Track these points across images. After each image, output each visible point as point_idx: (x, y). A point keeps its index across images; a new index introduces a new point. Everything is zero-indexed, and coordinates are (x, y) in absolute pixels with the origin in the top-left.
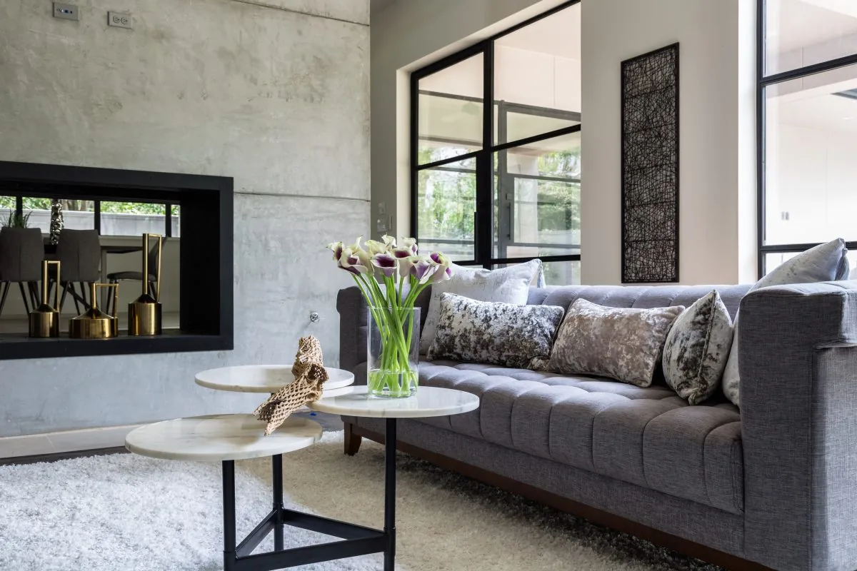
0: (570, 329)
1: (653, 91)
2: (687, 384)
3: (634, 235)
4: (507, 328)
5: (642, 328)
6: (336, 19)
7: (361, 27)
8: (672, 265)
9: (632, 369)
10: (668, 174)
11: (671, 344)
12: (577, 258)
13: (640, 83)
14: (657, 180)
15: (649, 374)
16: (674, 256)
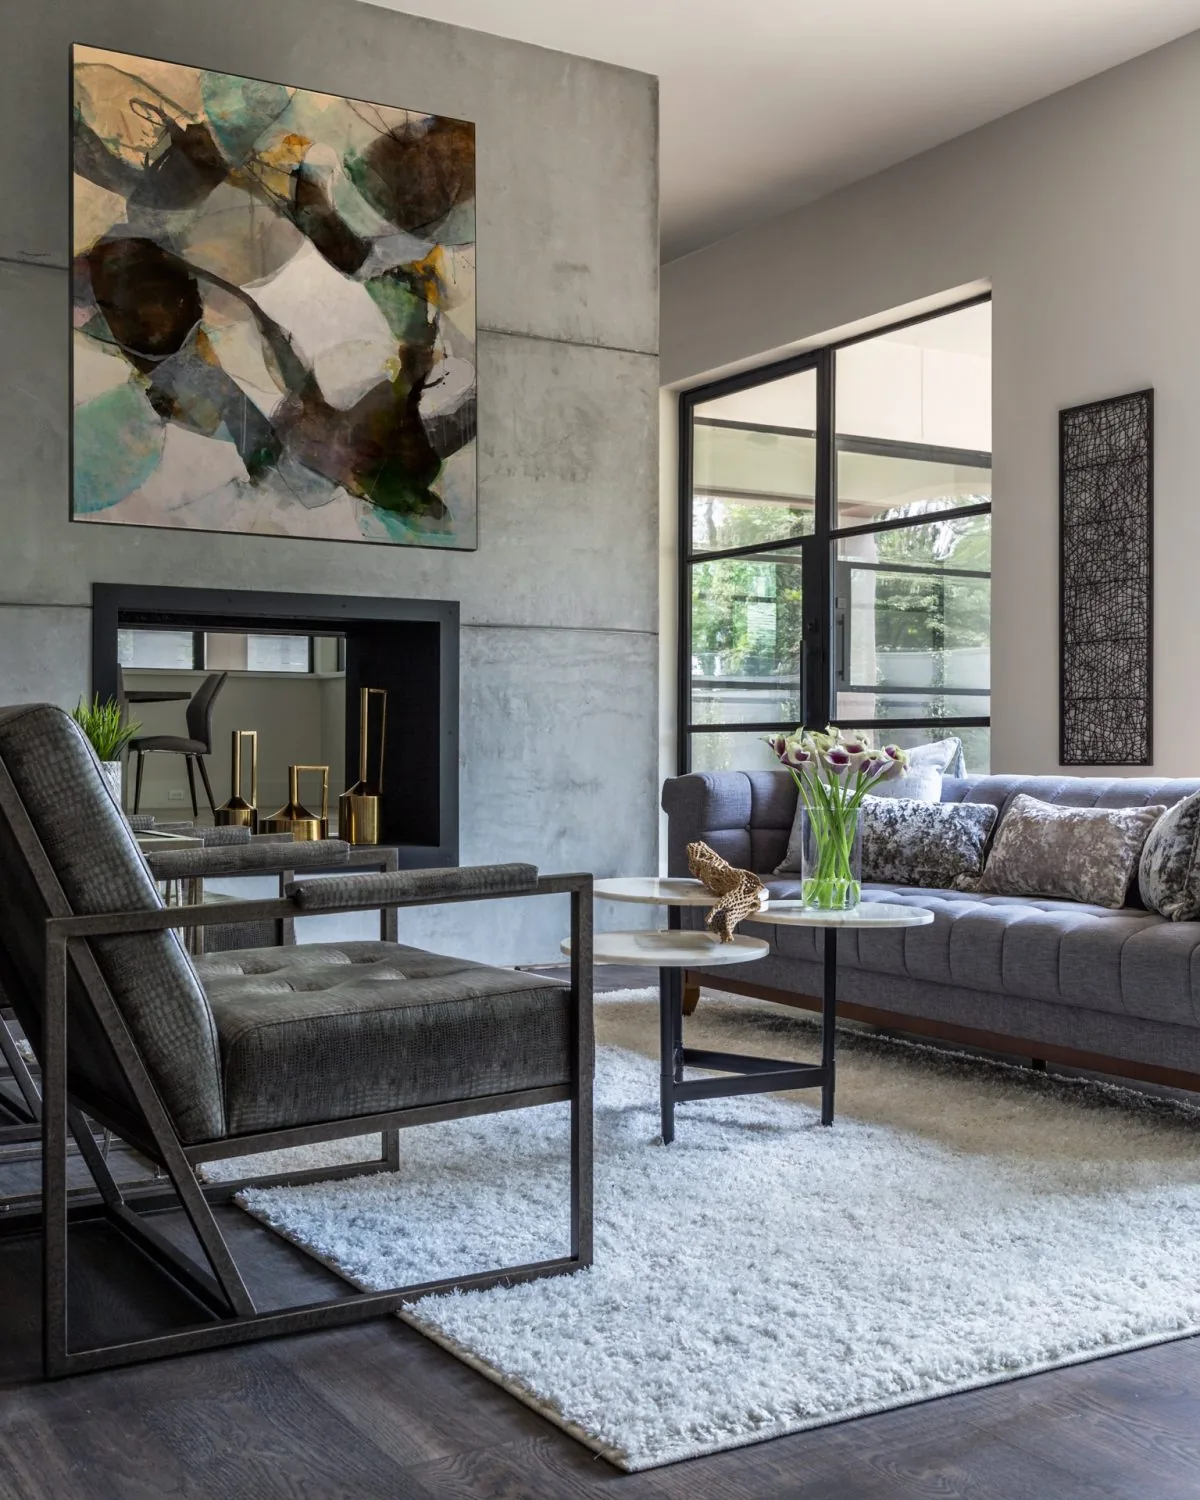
0: (1012, 835)
1: (1112, 460)
2: (1171, 899)
3: (1080, 690)
4: (920, 834)
5: (1110, 834)
6: (608, 348)
7: (646, 359)
8: (1142, 738)
9: (1099, 886)
10: (1136, 594)
11: (1150, 853)
12: (984, 722)
13: (1091, 448)
14: (1117, 604)
15: (1121, 893)
16: (1144, 725)
